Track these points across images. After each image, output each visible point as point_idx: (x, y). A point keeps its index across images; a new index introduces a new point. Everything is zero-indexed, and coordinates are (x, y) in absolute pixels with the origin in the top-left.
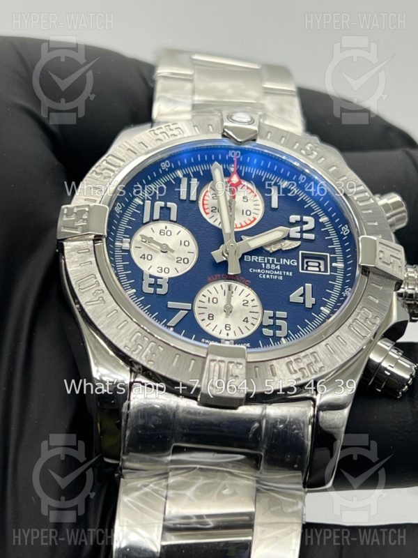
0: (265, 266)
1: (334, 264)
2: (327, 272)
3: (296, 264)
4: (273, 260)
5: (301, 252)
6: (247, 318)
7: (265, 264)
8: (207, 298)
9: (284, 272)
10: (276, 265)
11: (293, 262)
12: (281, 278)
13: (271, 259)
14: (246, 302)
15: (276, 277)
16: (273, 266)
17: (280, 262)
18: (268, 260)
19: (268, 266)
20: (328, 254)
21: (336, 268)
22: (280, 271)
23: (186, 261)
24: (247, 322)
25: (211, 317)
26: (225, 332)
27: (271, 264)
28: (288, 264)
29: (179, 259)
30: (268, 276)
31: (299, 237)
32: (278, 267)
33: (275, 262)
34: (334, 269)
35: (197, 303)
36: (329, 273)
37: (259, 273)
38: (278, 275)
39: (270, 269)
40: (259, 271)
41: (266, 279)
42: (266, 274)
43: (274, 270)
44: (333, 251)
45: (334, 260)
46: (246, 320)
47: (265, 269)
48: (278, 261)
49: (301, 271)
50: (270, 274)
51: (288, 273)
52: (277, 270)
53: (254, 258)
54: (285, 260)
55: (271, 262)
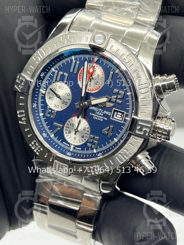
0: (97, 113)
1: (126, 118)
2: (122, 121)
3: (110, 114)
4: (101, 111)
5: (114, 109)
6: (83, 136)
7: (97, 112)
8: (70, 123)
9: (104, 118)
10: (102, 113)
11: (109, 113)
12: (102, 120)
13: (100, 110)
14: (85, 128)
15: (100, 119)
16: (100, 113)
17: (103, 112)
18: (99, 110)
19: (98, 113)
20: (125, 112)
21: (126, 120)
22: (102, 116)
23: (66, 103)
24: (83, 138)
25: (70, 132)
26: (73, 140)
27: (99, 112)
28: (107, 114)
29: (64, 102)
30: (97, 118)
31: (115, 101)
32: (102, 115)
33: (102, 112)
34: (125, 120)
35: (66, 125)
36: (122, 122)
37: (94, 116)
38: (101, 118)
39: (99, 115)
40: (94, 115)
41: (96, 119)
42: (96, 117)
43: (100, 116)
44: (127, 111)
45: (127, 116)
46: (83, 137)
47: (97, 114)
48: (103, 111)
49: (111, 118)
50: (98, 117)
51: (105, 118)
52: (101, 116)
53: (93, 108)
54: (106, 111)
55: (100, 111)
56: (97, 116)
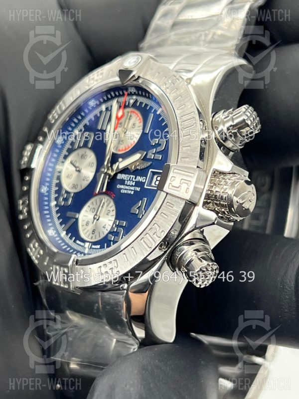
3: (144, 181)
4: (133, 178)
5: (150, 170)
7: (128, 181)
9: (136, 188)
10: (133, 181)
12: (132, 193)
13: (132, 176)
15: (130, 192)
16: (131, 182)
22: (134, 186)
23: (88, 178)
28: (141, 180)
31: (153, 158)
32: (134, 184)
37: (122, 189)
38: (132, 190)
39: (129, 185)
40: (123, 186)
41: (125, 193)
43: (131, 186)
47: (126, 185)
48: (135, 178)
49: (145, 187)
51: (138, 189)
52: (132, 186)
53: (123, 176)
54: (139, 177)
55: (131, 179)
56: (127, 187)
